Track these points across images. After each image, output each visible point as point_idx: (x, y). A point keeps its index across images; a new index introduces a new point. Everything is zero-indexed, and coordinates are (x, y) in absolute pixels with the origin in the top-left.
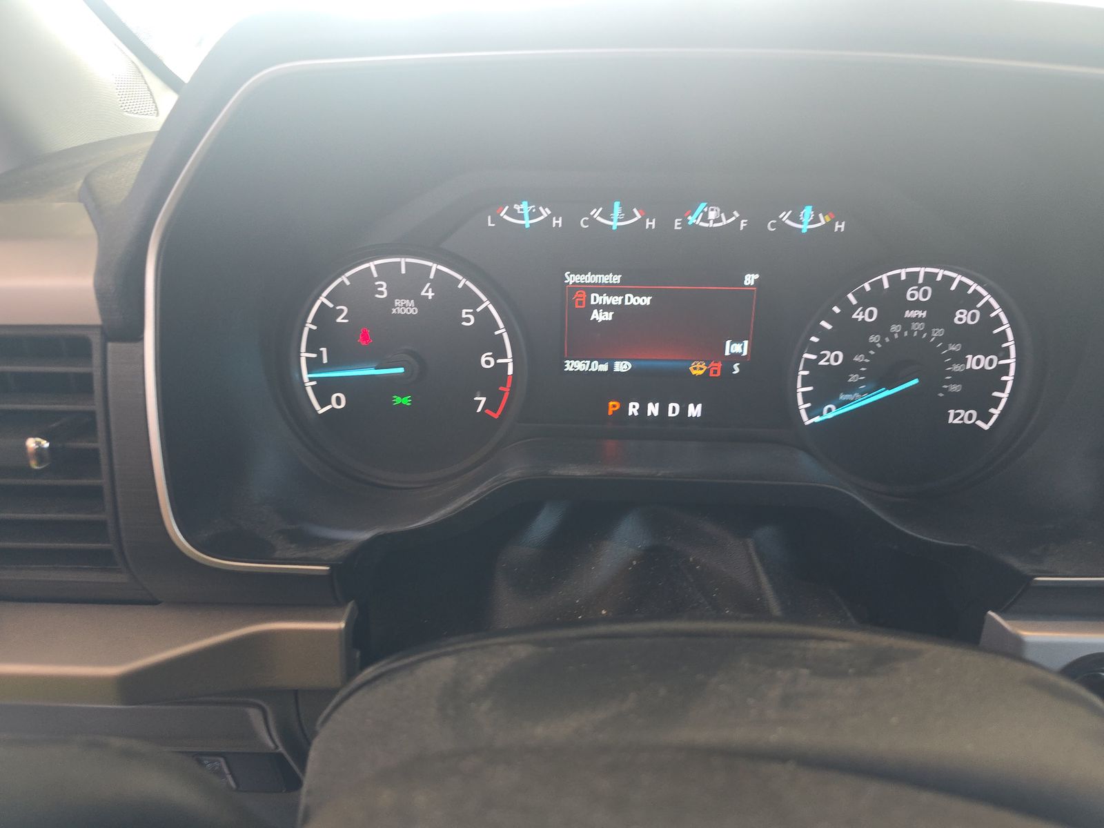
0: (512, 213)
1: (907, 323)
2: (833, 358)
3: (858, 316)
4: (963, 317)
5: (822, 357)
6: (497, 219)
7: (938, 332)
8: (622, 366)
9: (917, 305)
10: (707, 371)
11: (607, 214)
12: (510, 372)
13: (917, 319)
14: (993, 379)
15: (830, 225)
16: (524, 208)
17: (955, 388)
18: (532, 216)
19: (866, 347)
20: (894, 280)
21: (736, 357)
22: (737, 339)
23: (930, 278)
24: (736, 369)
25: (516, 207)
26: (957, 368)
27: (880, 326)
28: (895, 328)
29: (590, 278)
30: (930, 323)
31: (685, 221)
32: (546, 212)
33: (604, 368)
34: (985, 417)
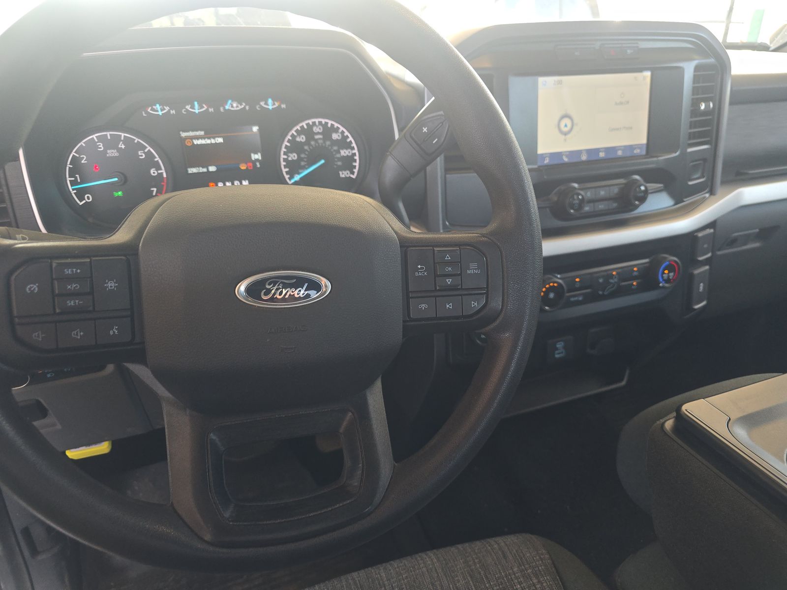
0: (153, 110)
1: (316, 140)
2: (293, 156)
3: (298, 139)
4: (335, 136)
5: (288, 156)
6: (147, 113)
7: (328, 143)
8: (212, 169)
9: (318, 133)
10: (247, 168)
11: (193, 107)
12: (165, 175)
13: (320, 139)
14: (351, 158)
15: (280, 106)
16: (158, 107)
17: (340, 163)
18: (162, 110)
19: (304, 151)
20: (308, 124)
21: (257, 160)
22: (256, 153)
23: (320, 123)
24: (258, 165)
25: (154, 107)
26: (338, 156)
27: (307, 142)
28: (313, 143)
29: (191, 134)
30: (324, 139)
31: (224, 108)
32: (167, 108)
33: (205, 170)
34: (353, 173)
